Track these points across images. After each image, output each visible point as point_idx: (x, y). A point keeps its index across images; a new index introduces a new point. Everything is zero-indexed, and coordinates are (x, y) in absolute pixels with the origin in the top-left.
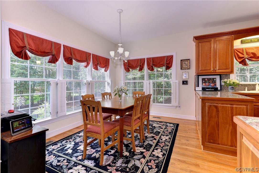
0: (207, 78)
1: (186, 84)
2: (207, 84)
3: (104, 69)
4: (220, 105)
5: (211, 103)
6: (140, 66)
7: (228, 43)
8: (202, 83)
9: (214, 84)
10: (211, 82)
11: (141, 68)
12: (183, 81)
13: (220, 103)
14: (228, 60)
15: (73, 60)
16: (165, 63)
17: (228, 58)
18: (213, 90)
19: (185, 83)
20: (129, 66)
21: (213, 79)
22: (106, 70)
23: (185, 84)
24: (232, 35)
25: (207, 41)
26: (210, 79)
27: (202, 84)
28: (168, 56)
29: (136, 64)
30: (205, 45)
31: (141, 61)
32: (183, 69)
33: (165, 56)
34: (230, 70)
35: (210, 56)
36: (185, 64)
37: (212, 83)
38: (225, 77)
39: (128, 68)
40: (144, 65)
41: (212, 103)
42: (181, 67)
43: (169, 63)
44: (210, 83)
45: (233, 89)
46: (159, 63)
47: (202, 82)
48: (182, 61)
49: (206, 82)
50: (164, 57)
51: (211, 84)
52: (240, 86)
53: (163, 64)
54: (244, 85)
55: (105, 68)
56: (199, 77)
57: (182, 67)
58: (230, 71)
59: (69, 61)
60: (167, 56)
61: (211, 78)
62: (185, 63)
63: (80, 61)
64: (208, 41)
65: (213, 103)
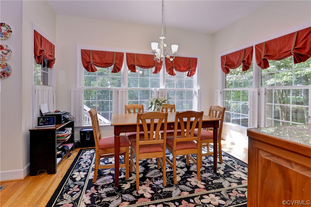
3: (187, 72)
4: (296, 169)
5: (271, 153)
6: (244, 61)
11: (245, 66)
13: (296, 164)
15: (136, 67)
16: (292, 49)
20: (228, 65)
22: (190, 74)
28: (302, 31)
29: (238, 60)
31: (246, 53)
39: (225, 68)
40: (250, 59)
41: (273, 155)
43: (303, 48)
46: (281, 50)
53: (287, 52)
55: (189, 71)
59: (132, 68)
60: (298, 32)
63: (145, 67)
65: (278, 157)
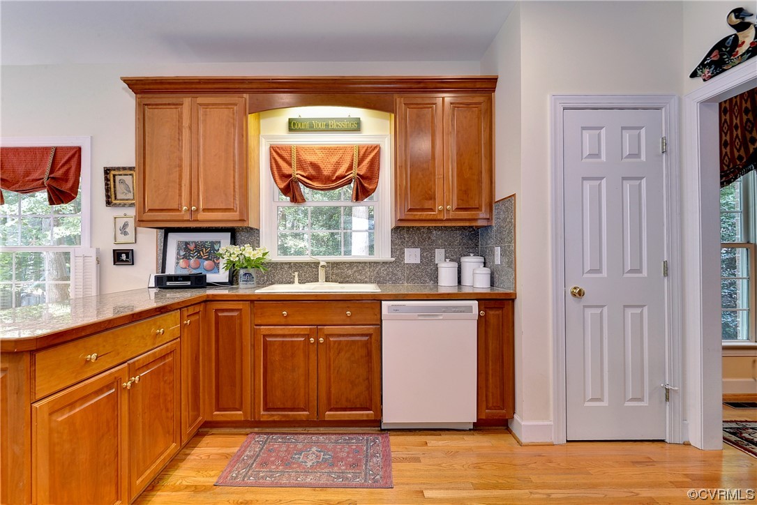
0: (195, 242)
1: (126, 261)
2: (192, 261)
7: (231, 121)
8: (178, 259)
9: (214, 261)
10: (204, 254)
12: (114, 250)
14: (232, 179)
16: (46, 177)
17: (232, 172)
18: (189, 283)
19: (124, 257)
21: (213, 243)
23: (123, 261)
24: (245, 95)
25: (169, 104)
26: (203, 244)
27: (178, 263)
28: (62, 148)
30: (164, 117)
32: (115, 205)
33: (49, 148)
34: (238, 213)
35: (181, 159)
36: (122, 186)
37: (207, 259)
38: (248, 238)
42: (108, 197)
43: (65, 178)
44: (201, 258)
45: (246, 281)
46: (27, 174)
47: (178, 254)
48: (113, 172)
49: (189, 256)
50: (45, 150)
51: (206, 263)
52: (286, 267)
53: (37, 180)
54: (295, 264)
56: (171, 235)
57: (113, 196)
58: (238, 219)
60: (56, 149)
61: (207, 242)
62: (122, 182)
64: (174, 104)
